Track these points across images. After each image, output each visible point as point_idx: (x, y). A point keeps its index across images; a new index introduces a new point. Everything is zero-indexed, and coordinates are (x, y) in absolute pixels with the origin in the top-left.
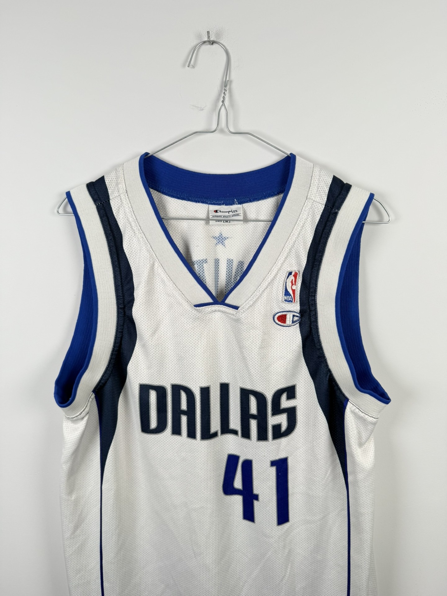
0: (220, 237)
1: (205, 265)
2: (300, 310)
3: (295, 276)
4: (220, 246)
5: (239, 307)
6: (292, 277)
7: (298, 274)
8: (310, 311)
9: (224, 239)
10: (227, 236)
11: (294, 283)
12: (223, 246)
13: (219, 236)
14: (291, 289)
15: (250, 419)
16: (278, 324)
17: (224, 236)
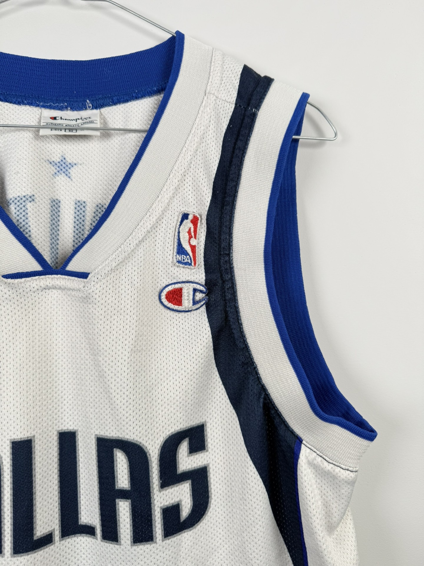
0: (62, 163)
1: (29, 205)
2: (206, 280)
3: (195, 221)
4: (61, 179)
5: (89, 274)
6: (188, 224)
7: (200, 219)
8: (224, 282)
9: (69, 166)
10: (75, 162)
11: (193, 234)
12: (68, 179)
13: (59, 160)
14: (188, 244)
15: (117, 500)
16: (169, 308)
17: (69, 161)
